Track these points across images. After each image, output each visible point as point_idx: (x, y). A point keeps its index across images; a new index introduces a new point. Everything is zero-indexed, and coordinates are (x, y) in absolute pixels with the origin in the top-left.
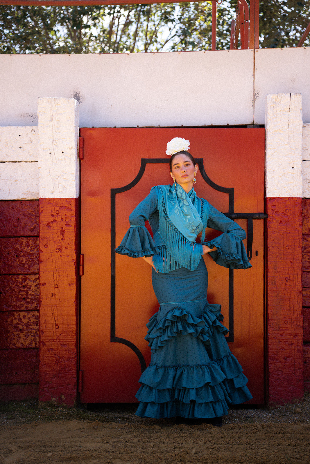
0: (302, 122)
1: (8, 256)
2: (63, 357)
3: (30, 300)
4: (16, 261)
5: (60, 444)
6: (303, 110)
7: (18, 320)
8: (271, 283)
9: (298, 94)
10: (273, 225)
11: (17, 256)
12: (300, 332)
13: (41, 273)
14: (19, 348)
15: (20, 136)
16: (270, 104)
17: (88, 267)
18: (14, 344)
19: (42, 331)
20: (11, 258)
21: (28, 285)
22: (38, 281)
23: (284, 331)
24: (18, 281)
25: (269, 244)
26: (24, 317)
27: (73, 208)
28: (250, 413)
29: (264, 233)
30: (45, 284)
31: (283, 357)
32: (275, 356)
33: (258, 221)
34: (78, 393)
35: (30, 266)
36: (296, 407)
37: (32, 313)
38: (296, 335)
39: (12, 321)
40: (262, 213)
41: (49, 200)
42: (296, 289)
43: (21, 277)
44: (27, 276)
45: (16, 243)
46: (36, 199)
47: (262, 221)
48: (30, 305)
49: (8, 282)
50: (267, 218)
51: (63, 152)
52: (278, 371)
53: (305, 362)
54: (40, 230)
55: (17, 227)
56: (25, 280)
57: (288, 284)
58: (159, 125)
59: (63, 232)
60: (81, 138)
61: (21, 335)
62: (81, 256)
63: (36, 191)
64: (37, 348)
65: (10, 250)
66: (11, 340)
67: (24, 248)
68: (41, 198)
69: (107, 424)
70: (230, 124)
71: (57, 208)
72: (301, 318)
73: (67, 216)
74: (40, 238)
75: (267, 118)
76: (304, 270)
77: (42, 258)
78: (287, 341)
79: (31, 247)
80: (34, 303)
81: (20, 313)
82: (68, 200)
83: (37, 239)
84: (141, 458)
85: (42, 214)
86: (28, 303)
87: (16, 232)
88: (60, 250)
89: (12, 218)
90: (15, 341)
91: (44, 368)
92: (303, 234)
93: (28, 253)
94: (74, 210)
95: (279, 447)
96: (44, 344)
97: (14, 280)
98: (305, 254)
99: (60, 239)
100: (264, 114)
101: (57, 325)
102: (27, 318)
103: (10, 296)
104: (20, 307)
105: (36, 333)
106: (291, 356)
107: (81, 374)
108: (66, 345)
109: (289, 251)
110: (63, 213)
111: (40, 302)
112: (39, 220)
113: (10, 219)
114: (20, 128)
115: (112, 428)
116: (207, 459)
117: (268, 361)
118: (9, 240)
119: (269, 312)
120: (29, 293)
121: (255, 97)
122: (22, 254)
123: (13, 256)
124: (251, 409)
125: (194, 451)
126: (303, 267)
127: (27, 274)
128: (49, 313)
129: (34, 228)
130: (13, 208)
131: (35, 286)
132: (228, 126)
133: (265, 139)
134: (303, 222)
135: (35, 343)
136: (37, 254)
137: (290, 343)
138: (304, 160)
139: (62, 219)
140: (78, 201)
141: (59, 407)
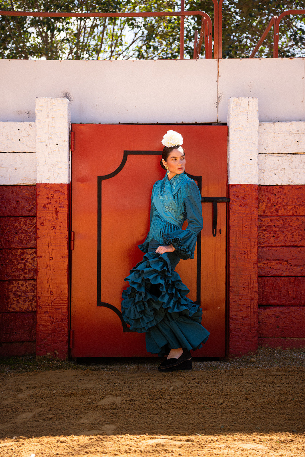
0: (258, 121)
1: (8, 233)
2: (57, 319)
3: (27, 271)
4: (15, 237)
5: (60, 385)
6: (259, 112)
7: (18, 288)
8: (232, 256)
9: (255, 98)
10: (234, 208)
11: (16, 233)
12: (256, 296)
13: (38, 247)
14: (18, 312)
15: (19, 130)
16: (232, 105)
17: (78, 243)
18: (14, 308)
19: (39, 297)
20: (11, 235)
21: (25, 258)
22: (34, 254)
23: (242, 296)
24: (17, 255)
25: (231, 224)
26: (23, 285)
27: (66, 192)
28: (214, 364)
29: (226, 214)
30: (41, 257)
31: (241, 317)
32: (235, 316)
33: (222, 204)
34: (69, 349)
35: (28, 242)
36: (251, 358)
37: (29, 282)
38: (252, 299)
39: (12, 288)
40: (225, 198)
41: (45, 185)
42: (253, 261)
43: (19, 251)
44: (25, 250)
45: (15, 222)
46: (33, 184)
47: (225, 204)
48: (27, 275)
49: (8, 255)
50: (229, 201)
51: (57, 145)
52: (237, 329)
53: (259, 322)
54: (37, 211)
55: (17, 208)
56: (23, 253)
57: (246, 257)
58: (138, 122)
59: (57, 213)
60: (72, 132)
61: (20, 301)
62: (72, 233)
63: (32, 178)
64: (33, 312)
65: (10, 228)
66: (11, 305)
67: (23, 227)
68: (38, 184)
69: (97, 372)
70: (197, 122)
71: (52, 192)
72: (256, 285)
73: (61, 199)
74: (38, 218)
75: (229, 117)
76: (259, 245)
77: (39, 235)
78: (245, 305)
79: (29, 225)
80: (30, 273)
81: (19, 282)
82: (61, 185)
83: (33, 218)
84: (129, 394)
85: (39, 198)
86: (26, 273)
87: (16, 212)
88: (54, 227)
89: (12, 201)
90: (14, 306)
91: (41, 328)
92: (259, 216)
93: (25, 231)
94: (67, 194)
95: (239, 384)
96: (40, 307)
97: (14, 253)
98: (260, 232)
99: (55, 218)
100: (227, 113)
101: (51, 292)
102: (25, 286)
103: (10, 267)
104: (19, 277)
105: (33, 299)
106: (248, 317)
107: (71, 332)
108: (59, 308)
109: (247, 229)
110: (56, 196)
111: (36, 272)
112: (37, 202)
113: (10, 201)
114: (19, 123)
115: (101, 375)
116: (182, 393)
117: (229, 321)
118: (10, 220)
119: (230, 280)
120: (27, 265)
121: (219, 100)
122: (20, 231)
123: (13, 234)
124: (214, 361)
125: (171, 388)
126: (259, 243)
127: (26, 249)
128: (45, 282)
129: (31, 209)
130: (12, 192)
131: (32, 259)
132: (196, 124)
133: (228, 135)
134: (258, 205)
135: (32, 307)
136: (34, 232)
137: (247, 306)
138: (260, 154)
139: (56, 201)
140: (70, 186)
141: (53, 360)
